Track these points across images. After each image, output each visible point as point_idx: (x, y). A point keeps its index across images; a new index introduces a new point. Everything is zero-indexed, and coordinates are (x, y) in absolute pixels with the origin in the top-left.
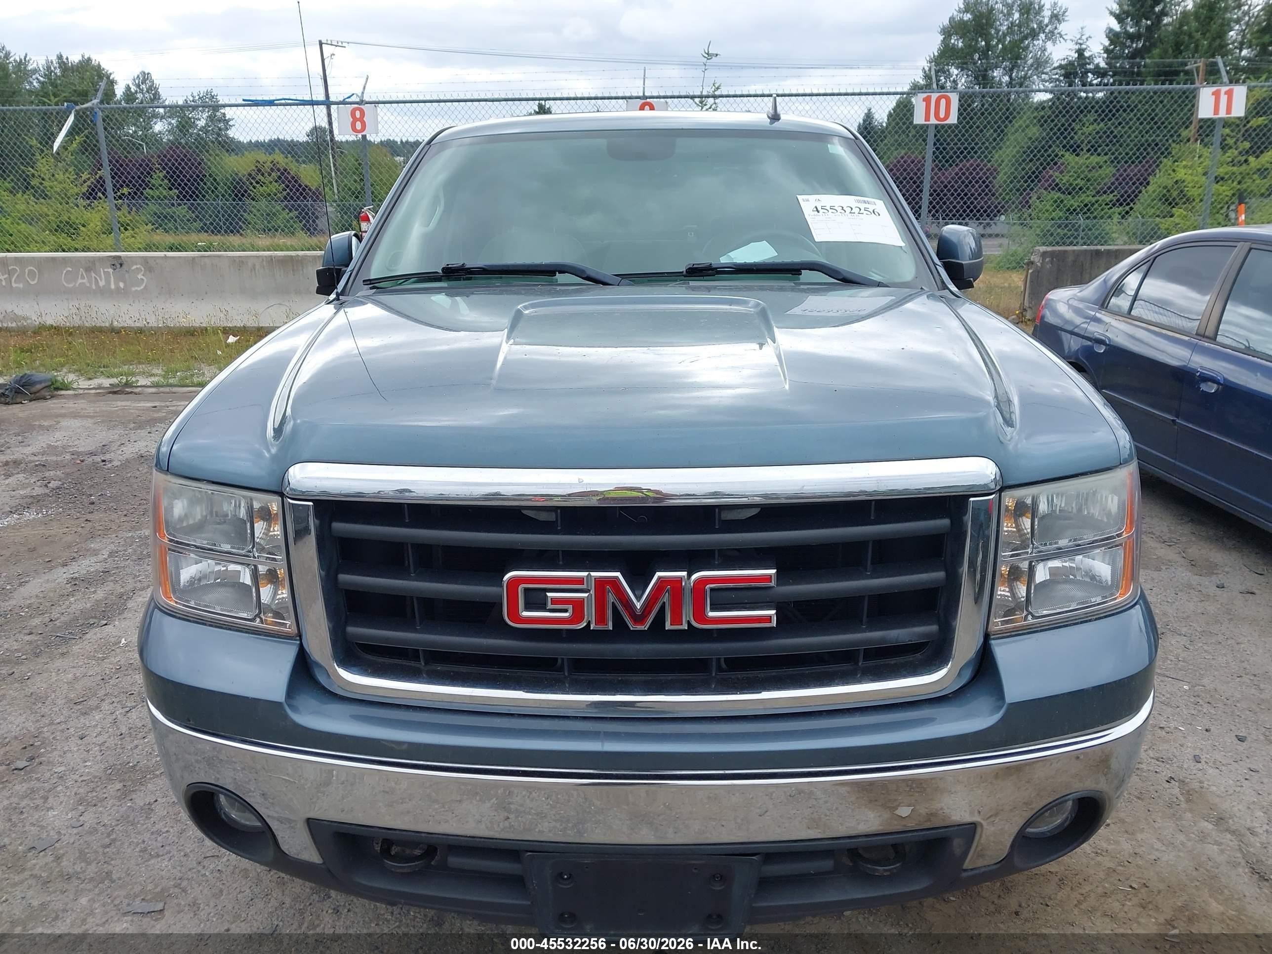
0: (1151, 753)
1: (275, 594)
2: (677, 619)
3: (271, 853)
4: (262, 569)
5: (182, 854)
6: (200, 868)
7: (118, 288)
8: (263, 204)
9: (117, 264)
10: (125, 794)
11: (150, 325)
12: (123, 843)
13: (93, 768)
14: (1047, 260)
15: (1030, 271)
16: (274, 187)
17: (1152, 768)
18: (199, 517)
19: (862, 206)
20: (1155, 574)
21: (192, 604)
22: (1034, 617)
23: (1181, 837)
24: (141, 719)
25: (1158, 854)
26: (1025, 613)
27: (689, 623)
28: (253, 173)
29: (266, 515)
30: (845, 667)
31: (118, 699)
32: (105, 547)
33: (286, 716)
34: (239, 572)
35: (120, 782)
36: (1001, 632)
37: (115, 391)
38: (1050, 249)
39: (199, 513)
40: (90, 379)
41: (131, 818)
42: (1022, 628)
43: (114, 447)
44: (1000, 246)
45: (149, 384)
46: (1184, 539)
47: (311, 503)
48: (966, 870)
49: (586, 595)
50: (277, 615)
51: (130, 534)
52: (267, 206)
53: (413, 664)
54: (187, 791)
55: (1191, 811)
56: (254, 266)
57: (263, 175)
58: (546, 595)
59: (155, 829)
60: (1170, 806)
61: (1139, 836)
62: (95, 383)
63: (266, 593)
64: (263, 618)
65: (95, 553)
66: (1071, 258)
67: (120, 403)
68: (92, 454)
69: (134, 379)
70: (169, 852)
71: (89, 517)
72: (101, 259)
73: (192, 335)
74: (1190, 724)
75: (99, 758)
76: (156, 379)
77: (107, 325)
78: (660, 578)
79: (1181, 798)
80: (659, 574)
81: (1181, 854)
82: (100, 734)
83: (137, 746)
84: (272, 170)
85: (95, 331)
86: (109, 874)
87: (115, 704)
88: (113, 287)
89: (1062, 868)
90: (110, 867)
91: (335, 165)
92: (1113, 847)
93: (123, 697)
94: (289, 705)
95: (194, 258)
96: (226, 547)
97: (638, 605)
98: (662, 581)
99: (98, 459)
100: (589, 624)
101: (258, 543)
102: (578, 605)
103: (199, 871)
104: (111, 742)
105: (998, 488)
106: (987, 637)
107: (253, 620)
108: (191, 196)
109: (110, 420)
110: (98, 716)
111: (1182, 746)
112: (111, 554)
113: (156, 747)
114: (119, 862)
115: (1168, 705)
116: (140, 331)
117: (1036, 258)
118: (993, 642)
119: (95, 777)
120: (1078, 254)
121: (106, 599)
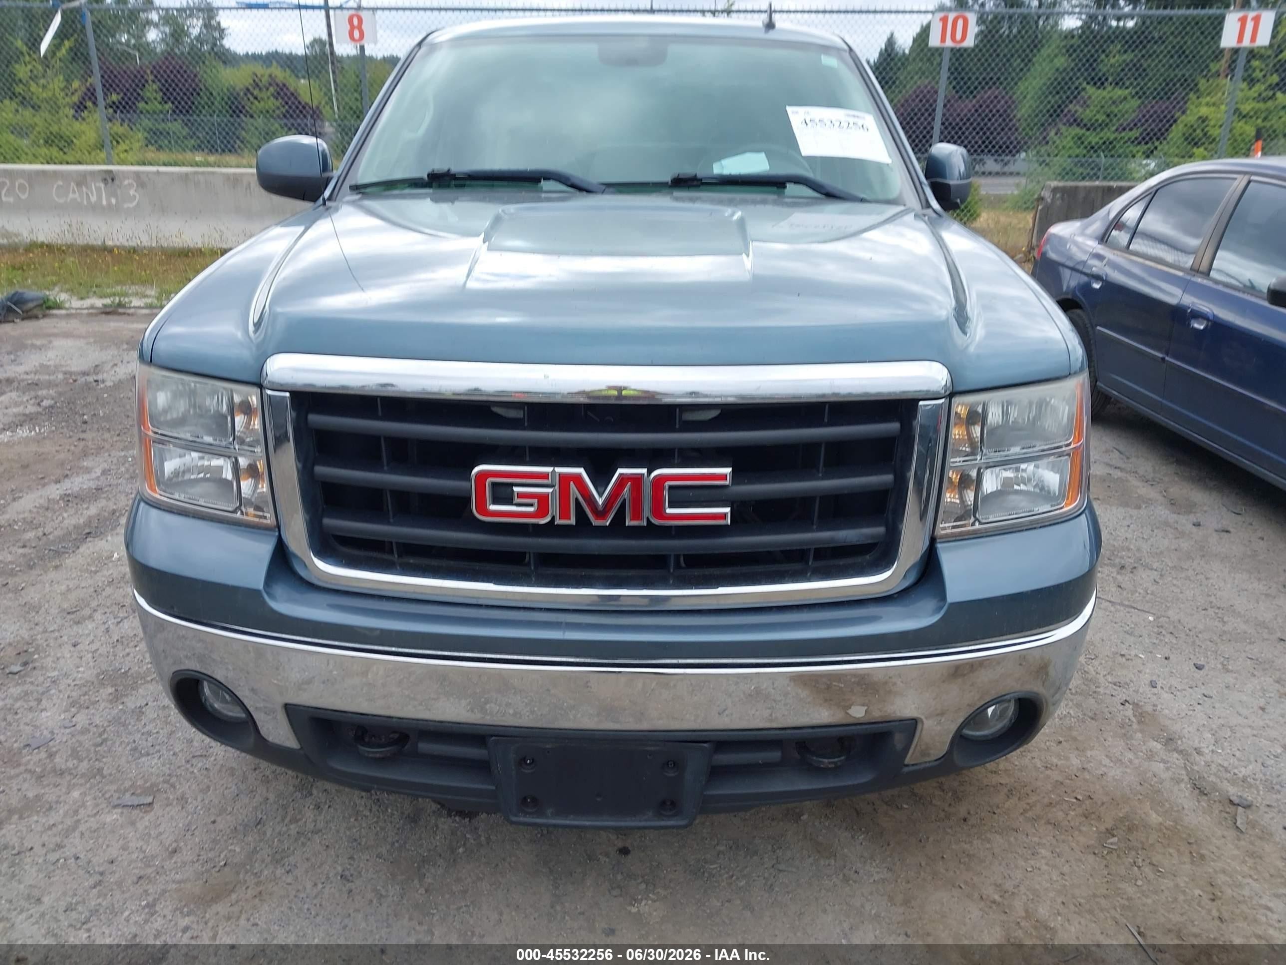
0: (1110, 679)
1: (256, 487)
2: (637, 515)
3: (251, 740)
4: (243, 462)
5: (171, 753)
6: (188, 766)
7: (109, 204)
8: (260, 121)
9: (110, 178)
10: (116, 698)
11: (143, 244)
12: (114, 743)
13: (86, 673)
14: (1058, 195)
15: (1040, 208)
16: (272, 103)
17: (1108, 692)
18: (182, 409)
19: (851, 120)
20: (1134, 512)
21: (176, 496)
22: (980, 523)
23: (1130, 755)
24: (133, 629)
25: (1104, 769)
26: (973, 519)
27: (648, 519)
28: (251, 88)
29: (246, 409)
30: (797, 566)
31: (110, 610)
32: (98, 465)
33: (264, 603)
34: (222, 467)
35: (112, 686)
36: (947, 535)
37: (108, 312)
38: (1061, 184)
39: (182, 406)
40: (82, 299)
41: (123, 719)
42: (968, 533)
43: (107, 367)
44: (1018, 185)
45: (142, 305)
46: (1166, 479)
47: (288, 394)
48: (907, 766)
49: (550, 490)
50: (258, 508)
51: (123, 454)
52: (266, 124)
53: (386, 557)
54: (172, 678)
55: (1142, 731)
56: (249, 184)
57: (260, 89)
58: (513, 491)
59: (145, 730)
60: (1122, 726)
61: (1089, 753)
62: (87, 303)
63: (246, 485)
64: (244, 510)
65: (88, 470)
66: (1081, 195)
67: (113, 325)
68: (84, 374)
69: (127, 300)
70: (159, 751)
71: (82, 436)
72: (92, 173)
73: (187, 255)
74: (1151, 652)
75: (91, 664)
76: (149, 301)
77: (100, 243)
78: (621, 475)
79: (1133, 719)
80: (620, 471)
81: (1128, 771)
82: (93, 642)
83: (128, 654)
84: (270, 84)
85: (87, 250)
86: (100, 770)
87: (108, 615)
88: (104, 202)
89: (1013, 781)
90: (101, 765)
91: (335, 81)
92: (1063, 762)
93: (115, 608)
94: (268, 593)
95: (187, 174)
96: (208, 439)
97: (600, 501)
98: (623, 479)
99: (91, 379)
100: (553, 518)
101: (239, 437)
102: (543, 500)
103: (187, 769)
104: (103, 650)
105: (948, 393)
106: (933, 540)
107: (234, 512)
108: (188, 112)
109: (104, 341)
110: (90, 625)
111: (1140, 672)
112: (104, 472)
113: (147, 655)
114: (109, 759)
115: (1131, 634)
116: (134, 250)
117: (1047, 194)
118: (939, 546)
119: (87, 682)
120: (1089, 190)
121: (98, 515)
